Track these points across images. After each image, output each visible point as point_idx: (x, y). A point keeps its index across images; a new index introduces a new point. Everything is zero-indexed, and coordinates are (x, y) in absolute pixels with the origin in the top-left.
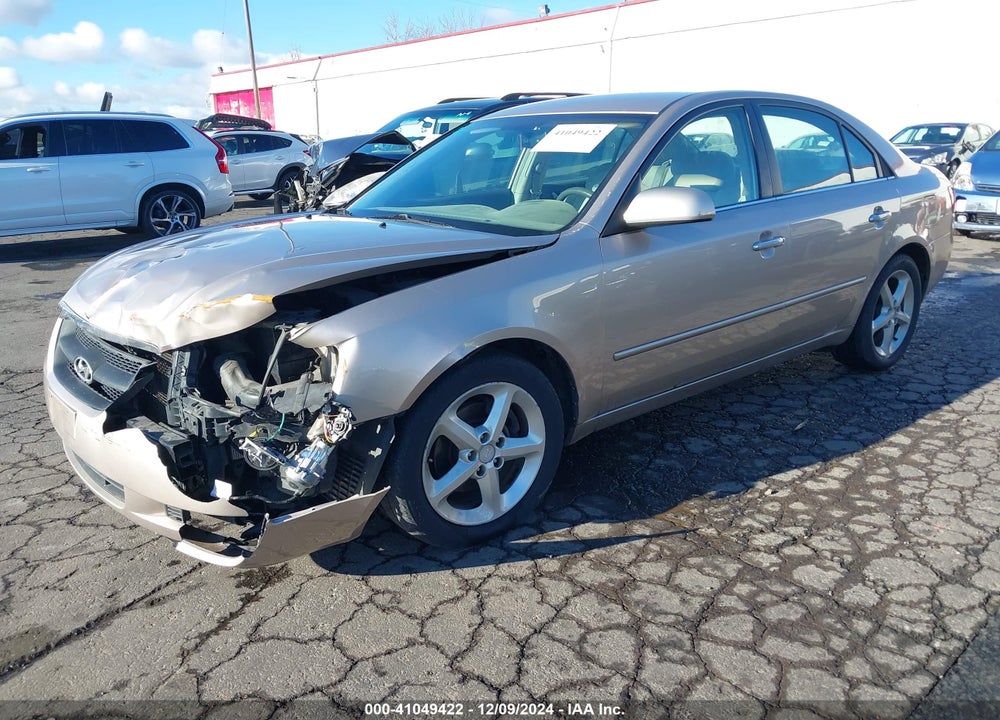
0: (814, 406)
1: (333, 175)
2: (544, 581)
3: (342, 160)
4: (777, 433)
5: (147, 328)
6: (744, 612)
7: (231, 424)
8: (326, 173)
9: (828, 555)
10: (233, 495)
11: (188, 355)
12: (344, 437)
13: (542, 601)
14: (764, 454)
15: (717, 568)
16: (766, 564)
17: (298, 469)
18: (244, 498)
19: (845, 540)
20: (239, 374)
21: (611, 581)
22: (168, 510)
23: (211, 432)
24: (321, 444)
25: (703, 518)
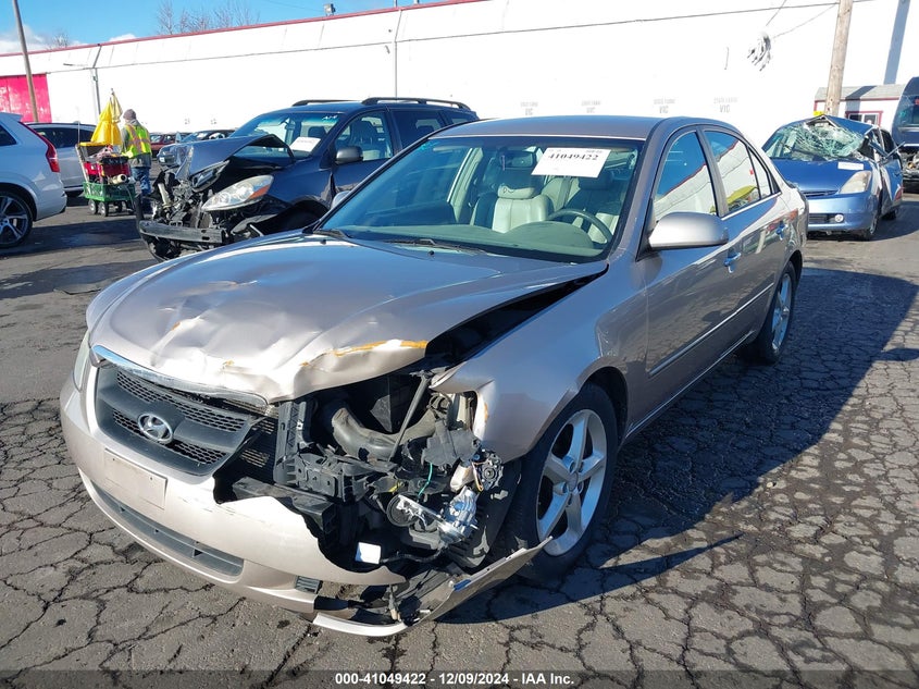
0: (745, 398)
1: (210, 180)
2: (651, 595)
3: (221, 165)
4: (734, 426)
5: (251, 377)
6: (836, 604)
7: (370, 480)
8: (202, 177)
9: (858, 540)
10: (382, 558)
11: (303, 405)
12: (496, 484)
13: (667, 618)
14: (738, 448)
15: (783, 564)
16: (819, 556)
17: (457, 523)
18: (394, 559)
19: (860, 525)
20: (352, 422)
21: (710, 588)
22: (300, 582)
23: (349, 490)
24: (469, 493)
25: (734, 516)
